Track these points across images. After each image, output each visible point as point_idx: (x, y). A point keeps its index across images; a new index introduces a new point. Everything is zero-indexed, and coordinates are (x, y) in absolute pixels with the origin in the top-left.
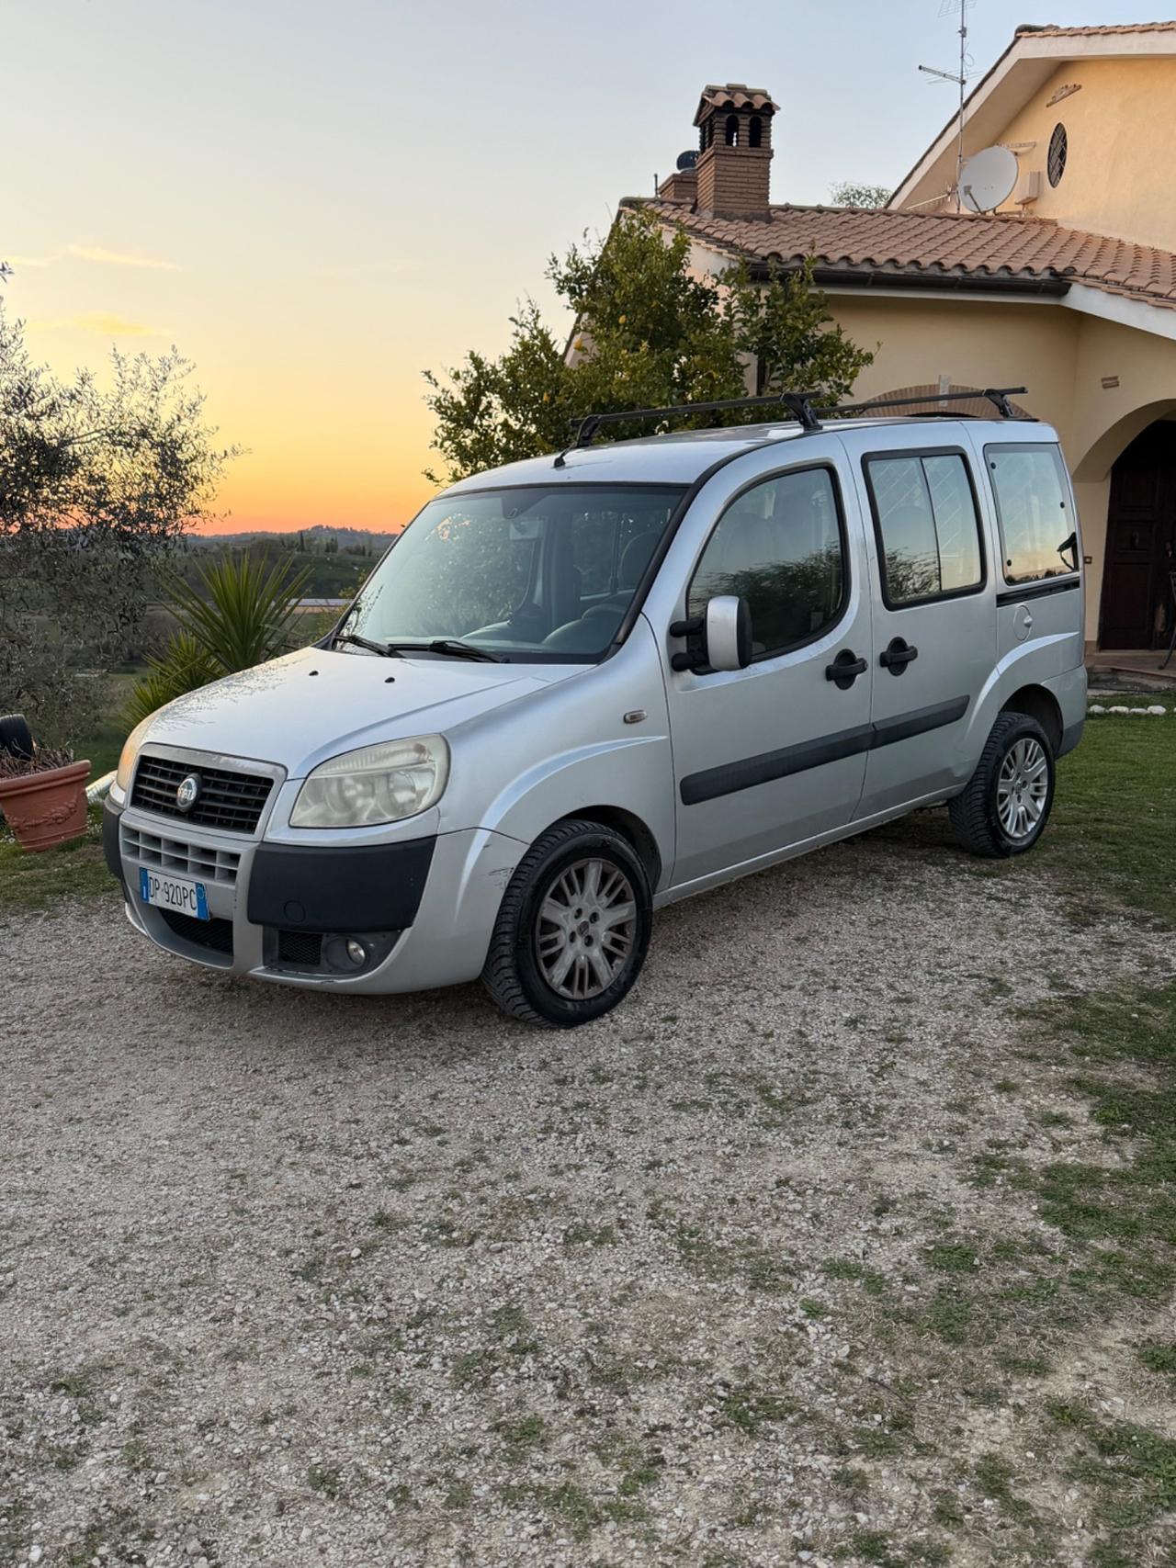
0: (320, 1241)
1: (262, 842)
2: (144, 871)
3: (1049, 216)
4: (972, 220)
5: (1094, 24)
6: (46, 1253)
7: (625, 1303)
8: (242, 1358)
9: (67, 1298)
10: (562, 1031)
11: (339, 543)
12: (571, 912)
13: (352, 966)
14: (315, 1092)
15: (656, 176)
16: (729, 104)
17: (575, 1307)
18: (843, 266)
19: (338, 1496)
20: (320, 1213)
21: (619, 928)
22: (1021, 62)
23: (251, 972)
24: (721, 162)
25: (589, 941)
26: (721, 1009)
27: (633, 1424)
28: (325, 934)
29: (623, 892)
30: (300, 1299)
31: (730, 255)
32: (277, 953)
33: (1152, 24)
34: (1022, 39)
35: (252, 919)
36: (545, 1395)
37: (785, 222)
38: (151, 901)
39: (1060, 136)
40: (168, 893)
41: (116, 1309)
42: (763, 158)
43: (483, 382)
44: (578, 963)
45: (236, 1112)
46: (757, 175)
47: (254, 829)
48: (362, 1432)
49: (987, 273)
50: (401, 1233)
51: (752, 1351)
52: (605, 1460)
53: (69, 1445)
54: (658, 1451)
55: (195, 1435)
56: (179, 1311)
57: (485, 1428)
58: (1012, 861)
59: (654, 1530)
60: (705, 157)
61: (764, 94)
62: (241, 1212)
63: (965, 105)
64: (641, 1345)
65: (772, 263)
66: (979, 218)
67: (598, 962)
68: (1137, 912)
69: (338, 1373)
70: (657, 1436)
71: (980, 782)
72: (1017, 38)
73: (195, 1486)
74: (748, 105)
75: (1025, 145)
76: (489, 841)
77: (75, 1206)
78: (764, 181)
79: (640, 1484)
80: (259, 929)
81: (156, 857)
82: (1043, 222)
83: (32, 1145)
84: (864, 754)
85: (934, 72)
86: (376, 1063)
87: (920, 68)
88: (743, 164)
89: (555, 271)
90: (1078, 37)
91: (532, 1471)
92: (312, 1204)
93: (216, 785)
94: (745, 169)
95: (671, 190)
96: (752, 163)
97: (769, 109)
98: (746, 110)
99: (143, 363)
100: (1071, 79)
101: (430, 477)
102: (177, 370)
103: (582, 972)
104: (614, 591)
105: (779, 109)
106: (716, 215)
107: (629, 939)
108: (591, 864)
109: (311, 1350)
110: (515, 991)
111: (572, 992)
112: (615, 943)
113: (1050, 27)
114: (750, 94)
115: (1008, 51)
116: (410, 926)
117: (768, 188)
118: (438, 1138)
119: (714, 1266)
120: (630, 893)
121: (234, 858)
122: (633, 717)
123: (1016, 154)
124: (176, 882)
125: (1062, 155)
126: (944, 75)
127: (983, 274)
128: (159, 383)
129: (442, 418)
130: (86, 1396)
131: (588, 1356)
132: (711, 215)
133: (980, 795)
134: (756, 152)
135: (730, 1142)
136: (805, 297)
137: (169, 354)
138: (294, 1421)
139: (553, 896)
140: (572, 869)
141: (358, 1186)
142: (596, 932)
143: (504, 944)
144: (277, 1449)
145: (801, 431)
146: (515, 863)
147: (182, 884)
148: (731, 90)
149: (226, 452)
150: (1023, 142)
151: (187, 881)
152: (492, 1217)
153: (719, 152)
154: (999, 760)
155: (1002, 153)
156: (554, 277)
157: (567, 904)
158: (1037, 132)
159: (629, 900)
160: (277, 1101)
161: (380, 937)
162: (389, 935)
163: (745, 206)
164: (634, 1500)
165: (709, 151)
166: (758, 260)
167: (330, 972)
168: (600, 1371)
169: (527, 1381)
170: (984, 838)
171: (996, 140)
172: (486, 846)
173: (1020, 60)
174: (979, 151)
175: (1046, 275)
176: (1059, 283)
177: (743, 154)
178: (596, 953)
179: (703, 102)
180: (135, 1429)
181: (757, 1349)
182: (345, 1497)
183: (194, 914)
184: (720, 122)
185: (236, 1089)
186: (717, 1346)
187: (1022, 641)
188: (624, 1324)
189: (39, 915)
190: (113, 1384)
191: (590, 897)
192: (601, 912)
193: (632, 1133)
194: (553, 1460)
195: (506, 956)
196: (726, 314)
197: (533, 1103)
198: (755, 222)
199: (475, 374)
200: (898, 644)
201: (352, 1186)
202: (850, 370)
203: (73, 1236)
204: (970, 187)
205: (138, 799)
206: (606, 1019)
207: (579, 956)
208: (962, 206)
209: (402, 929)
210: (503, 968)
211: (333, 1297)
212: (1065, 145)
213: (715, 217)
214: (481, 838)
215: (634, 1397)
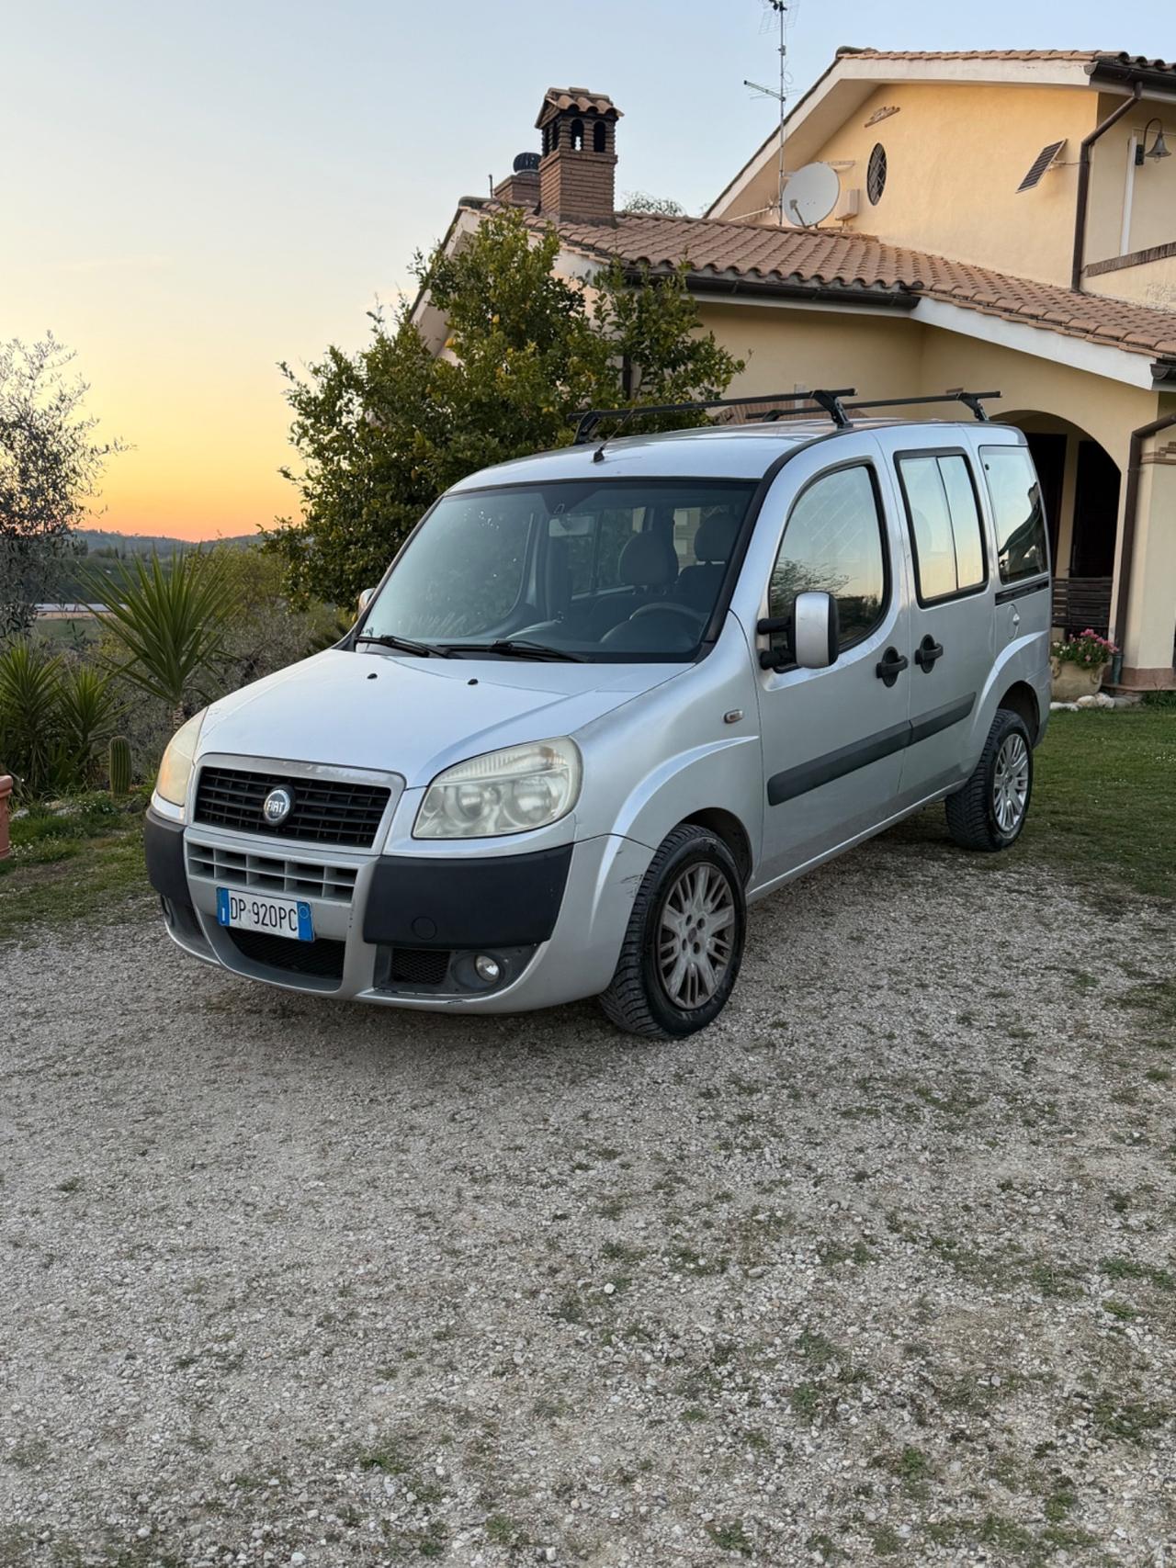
0: (560, 1278)
1: (382, 855)
2: (225, 891)
3: (870, 233)
4: (800, 234)
5: (914, 49)
6: (259, 1316)
7: (928, 1321)
8: (554, 1412)
9: (314, 1364)
10: (675, 1042)
11: (89, 546)
12: (684, 918)
13: (480, 984)
14: (453, 1119)
15: (491, 177)
16: (574, 107)
17: (878, 1329)
18: (708, 274)
19: (754, 1554)
20: (542, 1248)
21: (720, 934)
22: (842, 83)
23: (360, 995)
24: (566, 166)
25: (697, 948)
26: (825, 1012)
27: (1015, 1446)
28: (453, 952)
29: (724, 896)
30: (578, 1343)
31: (597, 259)
32: (388, 973)
33: (973, 52)
34: (843, 61)
35: (368, 939)
36: (904, 1424)
37: (630, 228)
38: (233, 923)
39: (879, 156)
40: (257, 914)
41: (379, 1371)
42: (607, 163)
43: (342, 377)
44: (689, 972)
45: (377, 1146)
46: (602, 180)
47: (372, 842)
48: (737, 1481)
49: (843, 285)
50: (642, 1264)
51: (1085, 1359)
52: (1011, 1486)
53: (421, 1528)
54: (1058, 1471)
55: (557, 1502)
56: (451, 1367)
57: (865, 1465)
58: (1003, 854)
59: (1107, 1555)
60: (549, 159)
61: (607, 100)
62: (454, 1253)
63: (785, 122)
64: (972, 1363)
65: (641, 268)
66: (804, 232)
67: (705, 971)
68: (1156, 899)
69: (669, 1419)
70: (1047, 1456)
71: (981, 777)
72: (838, 59)
73: (591, 1558)
74: (593, 110)
75: (844, 163)
76: (621, 847)
77: (259, 1261)
78: (609, 187)
79: (1065, 1508)
80: (373, 948)
81: (238, 876)
82: (865, 238)
83: (165, 1197)
84: (902, 751)
85: (757, 87)
86: (500, 1085)
87: (746, 83)
88: (589, 168)
89: (420, 266)
90: (900, 61)
91: (942, 1505)
92: (528, 1240)
93: (312, 796)
94: (591, 174)
95: (510, 191)
96: (597, 168)
97: (613, 115)
98: (591, 114)
99: (16, 349)
100: (889, 101)
101: (287, 475)
102: (53, 357)
103: (693, 979)
104: (594, 591)
105: (622, 115)
106: (563, 218)
107: (728, 945)
108: (701, 869)
109: (624, 1397)
110: (640, 1003)
111: (686, 1002)
112: (718, 949)
113: (869, 50)
114: (593, 99)
115: (829, 71)
116: (548, 939)
117: (613, 194)
118: (617, 1161)
119: (995, 1276)
120: (730, 899)
121: (351, 874)
122: (732, 717)
123: (835, 171)
124: (269, 902)
125: (882, 174)
126: (767, 91)
127: (838, 286)
128: (35, 371)
129: (300, 414)
130: (405, 1471)
131: (924, 1379)
132: (558, 217)
133: (980, 790)
134: (600, 157)
135: (925, 1148)
136: (677, 303)
137: (45, 340)
138: (656, 1477)
139: (671, 904)
140: (686, 874)
141: (563, 1217)
142: (702, 939)
143: (631, 954)
144: (657, 1509)
145: (834, 428)
146: (643, 871)
147: (278, 904)
148: (574, 93)
149: (107, 447)
150: (841, 159)
151: (286, 901)
152: (728, 1241)
153: (565, 154)
154: (996, 755)
155: (821, 170)
156: (417, 272)
157: (681, 911)
158: (856, 150)
159: (728, 905)
160: (417, 1132)
161: (515, 952)
162: (525, 950)
163: (590, 210)
164: (1067, 1526)
165: (554, 154)
166: (627, 265)
167: (457, 991)
168: (947, 1394)
169: (876, 1410)
170: (981, 832)
171: (814, 158)
172: (619, 853)
173: (841, 80)
174: (800, 167)
175: (896, 289)
176: (909, 297)
177: (589, 158)
178: (703, 960)
179: (547, 104)
180: (485, 1500)
181: (1090, 1357)
182: (763, 1554)
183: (294, 935)
184: (566, 126)
185: (362, 1121)
186: (1049, 1357)
187: (1011, 639)
188: (941, 1342)
189: (13, 946)
190: (429, 1455)
191: (698, 905)
192: (706, 918)
193: (817, 1144)
194: (959, 1492)
195: (632, 967)
196: (596, 317)
197: (694, 1119)
198: (601, 227)
199: (335, 369)
200: (928, 642)
201: (556, 1217)
202: (724, 376)
203: (278, 1294)
204: (796, 202)
205: (203, 813)
206: (712, 1028)
207: (689, 964)
208: (784, 219)
209: (539, 943)
210: (628, 980)
211: (613, 1337)
212: (885, 165)
213: (561, 221)
214: (614, 844)
215: (998, 1417)
